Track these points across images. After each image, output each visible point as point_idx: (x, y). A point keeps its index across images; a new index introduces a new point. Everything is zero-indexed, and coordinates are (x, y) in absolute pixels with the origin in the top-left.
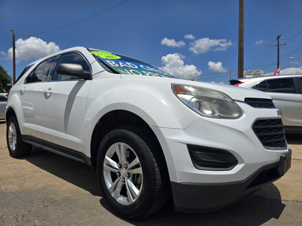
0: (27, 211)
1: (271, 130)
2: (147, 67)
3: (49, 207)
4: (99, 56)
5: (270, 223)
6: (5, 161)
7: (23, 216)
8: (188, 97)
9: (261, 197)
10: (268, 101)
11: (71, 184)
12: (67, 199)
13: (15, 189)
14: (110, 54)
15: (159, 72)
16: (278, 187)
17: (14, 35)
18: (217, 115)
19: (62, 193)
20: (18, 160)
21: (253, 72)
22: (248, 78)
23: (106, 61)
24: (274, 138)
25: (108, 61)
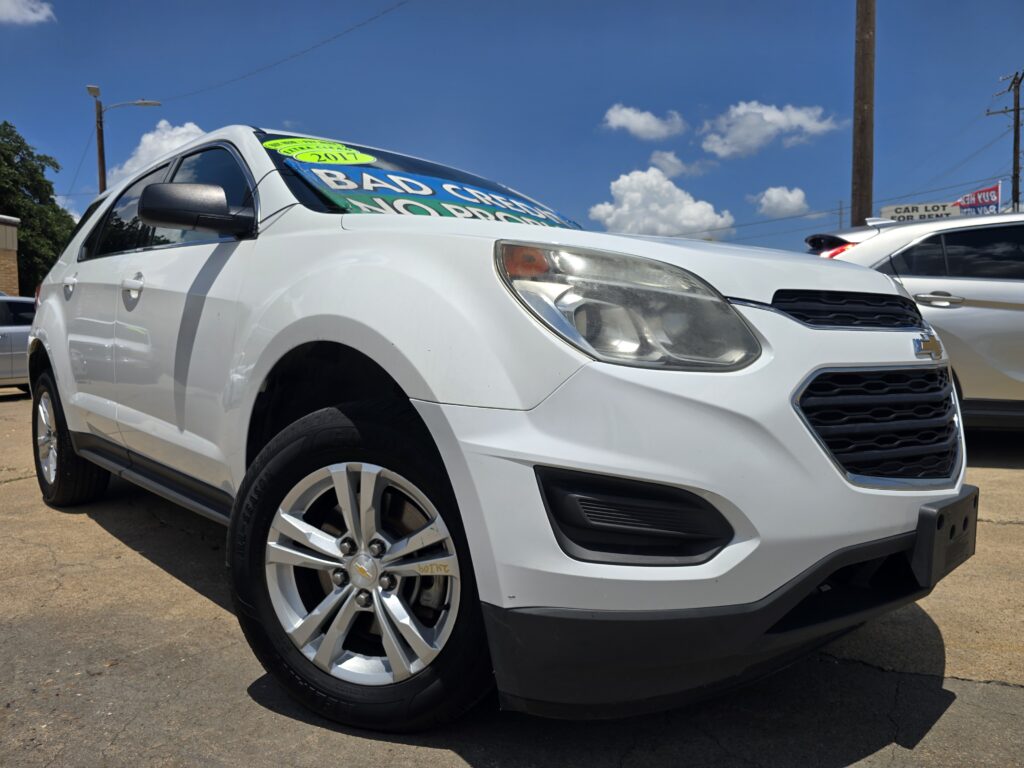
0: (26, 689)
1: (881, 412)
2: (472, 191)
3: (103, 678)
4: (294, 155)
5: (875, 763)
6: (21, 518)
7: (8, 706)
8: (549, 291)
9: (865, 664)
10: (883, 301)
11: (204, 598)
12: (171, 652)
13: (17, 611)
14: (340, 146)
15: (515, 206)
16: (943, 629)
17: (99, 105)
18: (657, 355)
19: (162, 632)
20: (64, 516)
21: (922, 211)
22: (874, 227)
23: (314, 171)
24: (897, 443)
25: (320, 173)
